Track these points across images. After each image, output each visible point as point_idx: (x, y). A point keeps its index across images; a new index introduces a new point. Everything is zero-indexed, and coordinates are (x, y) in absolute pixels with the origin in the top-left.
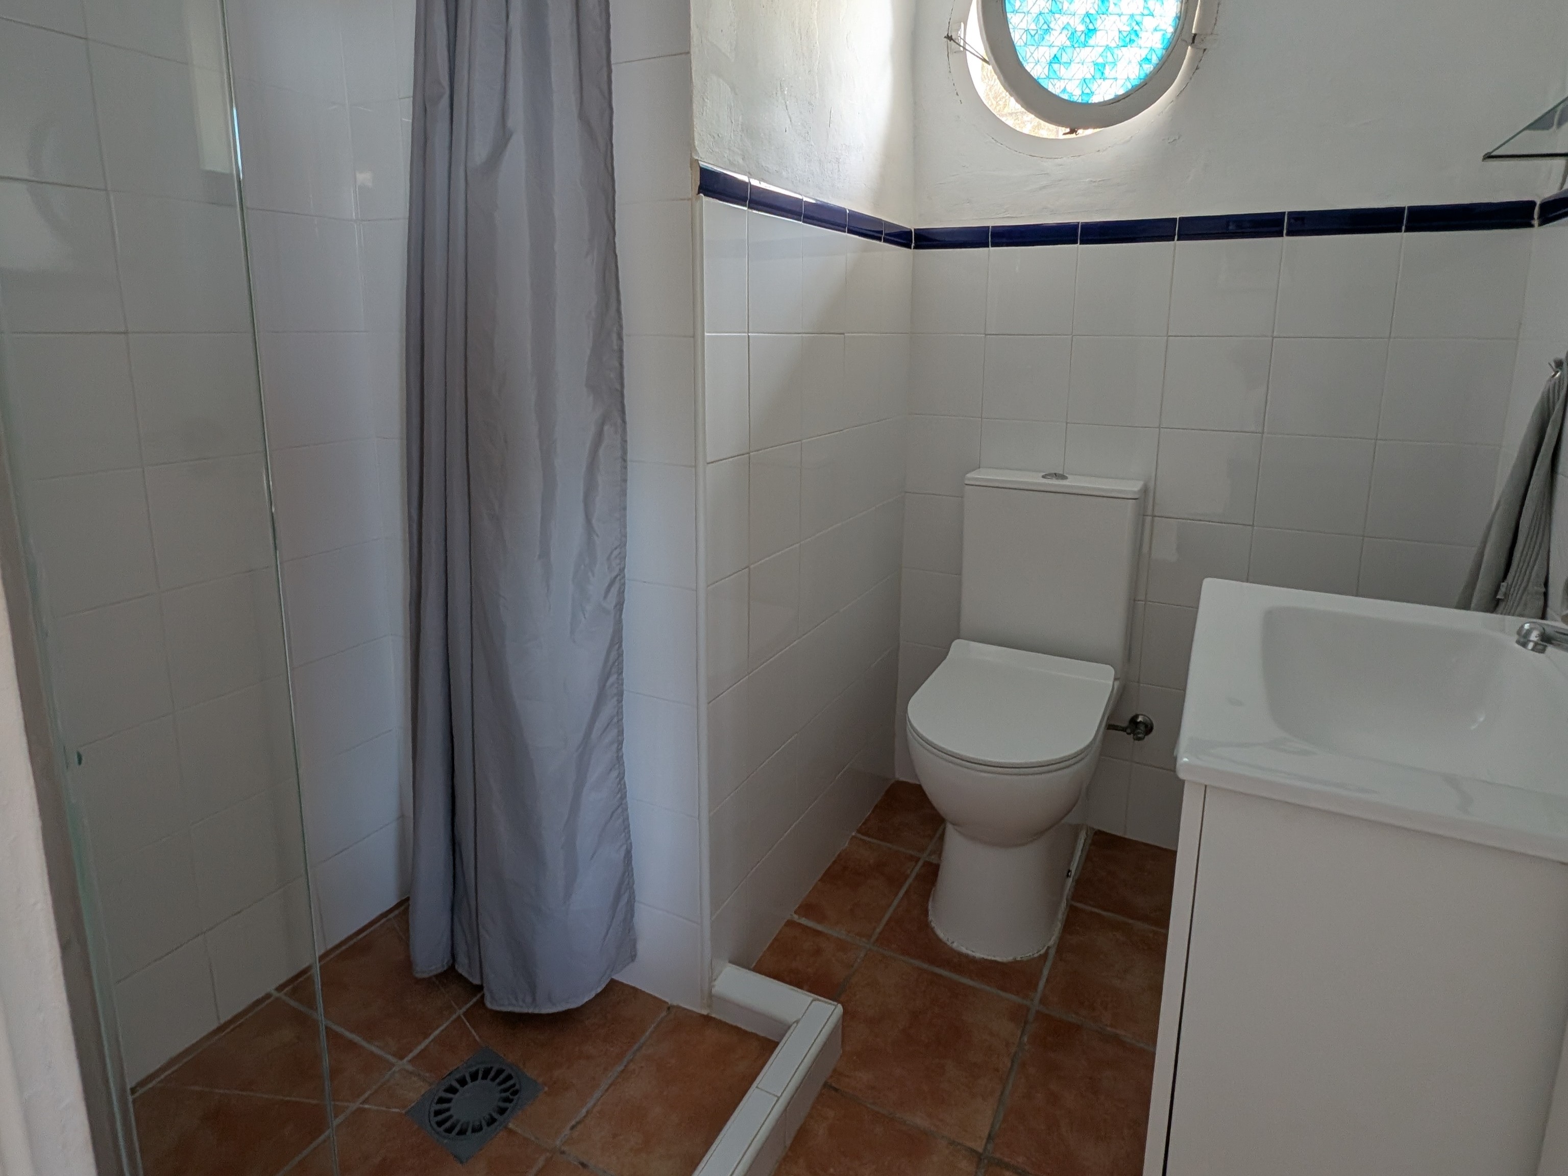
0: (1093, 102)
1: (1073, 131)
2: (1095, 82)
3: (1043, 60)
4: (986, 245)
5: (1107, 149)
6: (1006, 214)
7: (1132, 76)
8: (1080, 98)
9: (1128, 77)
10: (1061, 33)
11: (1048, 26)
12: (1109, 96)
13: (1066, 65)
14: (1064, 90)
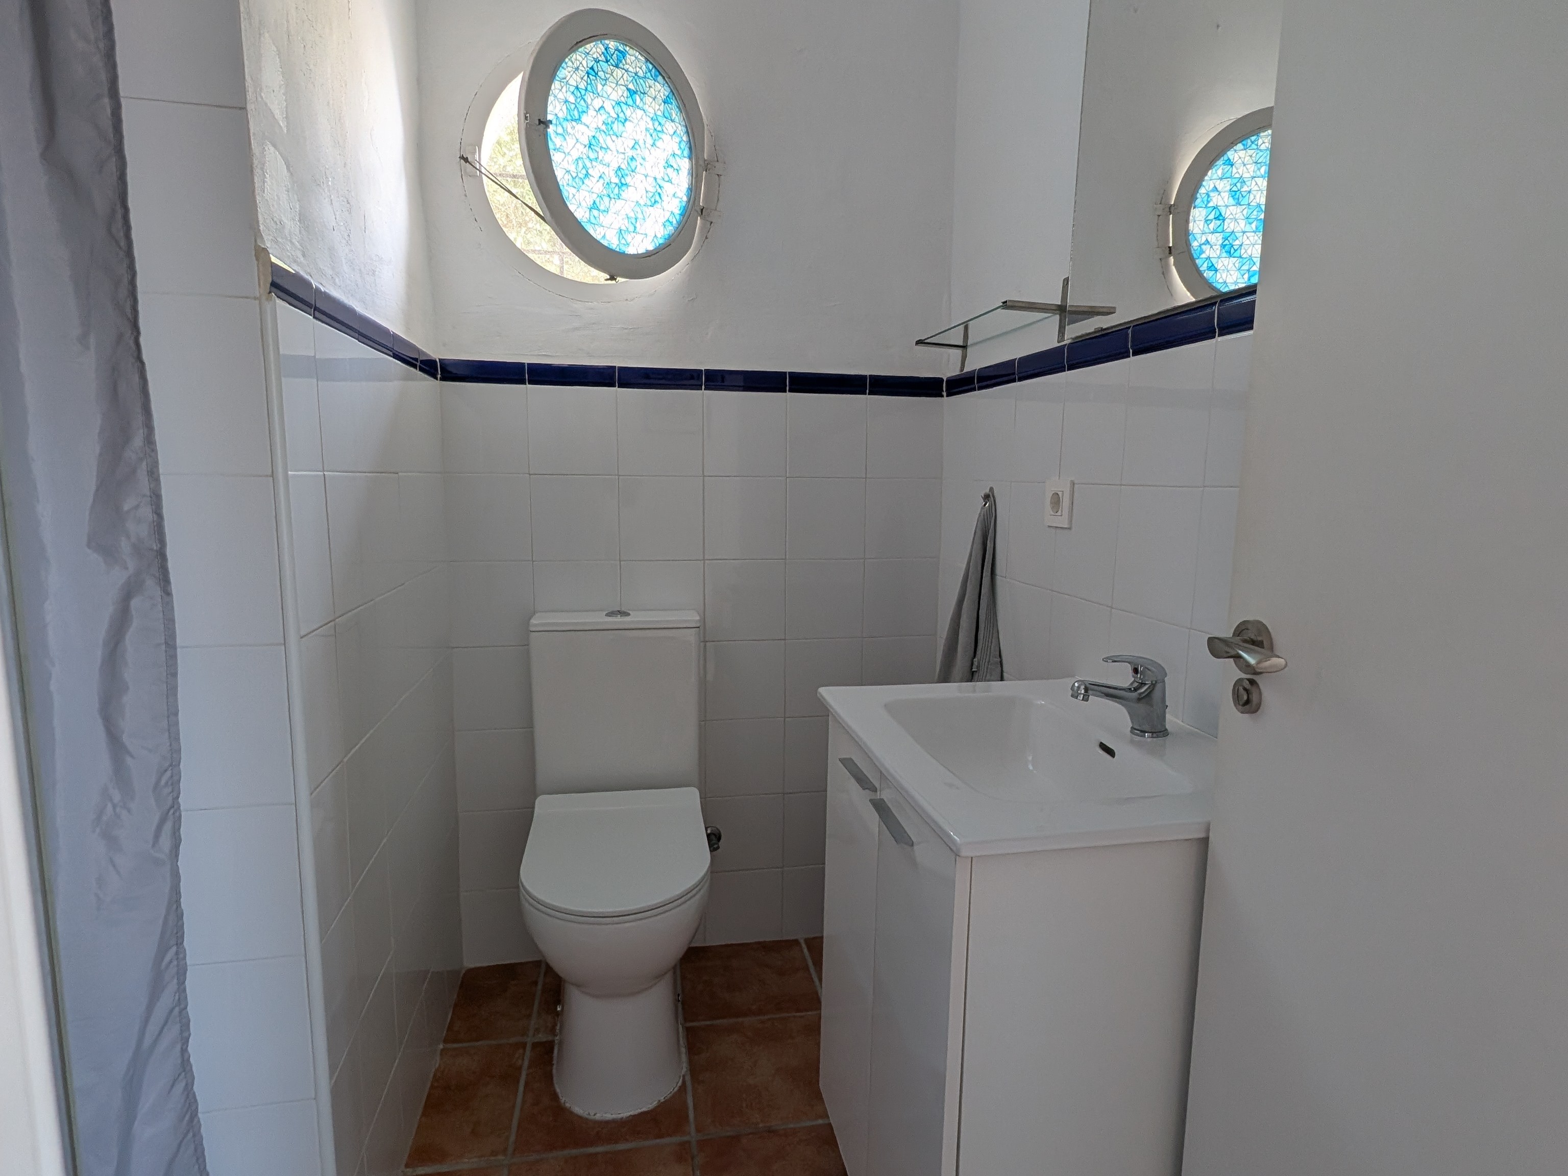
0: (629, 253)
1: (612, 278)
2: (629, 235)
3: (584, 204)
4: (522, 382)
5: (634, 299)
6: (541, 352)
7: (659, 236)
8: (618, 248)
9: (656, 236)
10: (598, 181)
11: (587, 172)
12: (641, 250)
13: (605, 213)
14: (604, 237)
